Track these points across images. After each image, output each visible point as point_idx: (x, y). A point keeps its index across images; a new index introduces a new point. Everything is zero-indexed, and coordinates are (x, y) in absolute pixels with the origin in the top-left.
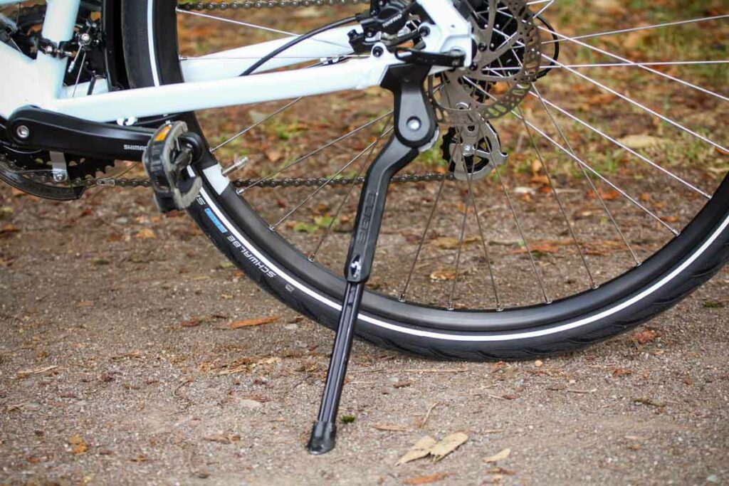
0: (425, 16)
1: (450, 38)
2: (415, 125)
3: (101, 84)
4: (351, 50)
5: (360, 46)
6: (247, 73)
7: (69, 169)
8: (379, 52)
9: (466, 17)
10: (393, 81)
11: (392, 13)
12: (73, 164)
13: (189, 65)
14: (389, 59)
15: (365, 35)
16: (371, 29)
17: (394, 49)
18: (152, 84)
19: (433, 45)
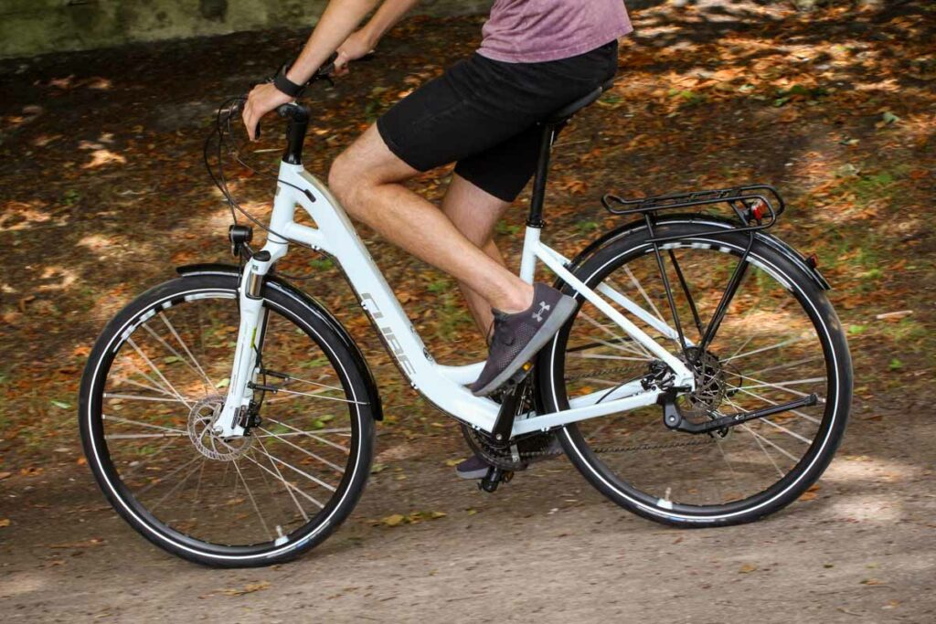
0: (672, 372)
1: (684, 380)
2: (672, 419)
3: (533, 413)
4: (642, 388)
5: (646, 387)
6: (597, 403)
7: (520, 456)
8: (654, 388)
9: (691, 370)
10: (662, 401)
11: (659, 371)
12: (522, 454)
13: (572, 402)
14: (659, 391)
15: (648, 382)
16: (650, 378)
17: (661, 386)
18: (554, 411)
19: (677, 383)
